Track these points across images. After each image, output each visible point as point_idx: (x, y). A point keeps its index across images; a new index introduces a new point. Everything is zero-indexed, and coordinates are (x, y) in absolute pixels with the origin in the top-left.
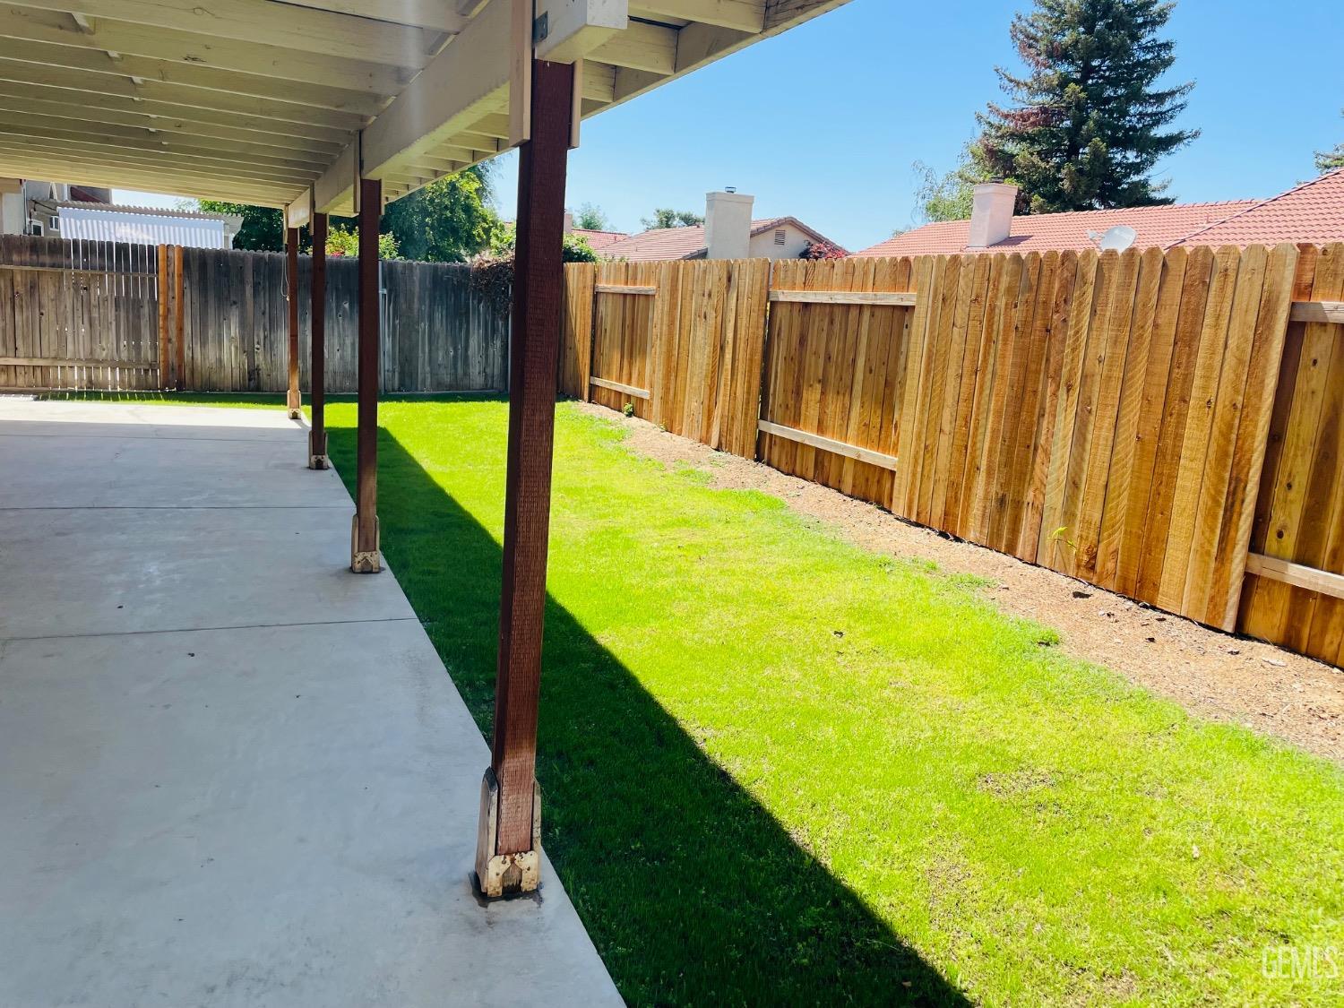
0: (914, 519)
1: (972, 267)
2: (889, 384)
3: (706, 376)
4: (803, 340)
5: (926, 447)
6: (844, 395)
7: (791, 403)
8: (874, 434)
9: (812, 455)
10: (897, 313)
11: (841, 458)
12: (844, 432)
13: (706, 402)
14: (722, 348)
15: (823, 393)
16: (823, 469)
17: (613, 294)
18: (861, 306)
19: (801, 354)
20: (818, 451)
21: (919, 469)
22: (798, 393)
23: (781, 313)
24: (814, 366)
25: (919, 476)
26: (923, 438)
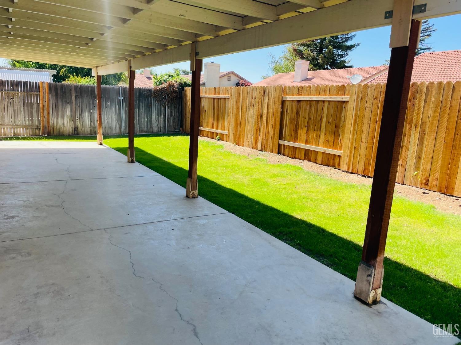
0: (350, 171)
1: (374, 88)
2: (337, 127)
3: (254, 126)
4: (298, 113)
5: (355, 147)
6: (317, 131)
7: (293, 134)
8: (331, 144)
9: (303, 152)
10: (340, 103)
11: (316, 152)
12: (318, 143)
13: (255, 135)
14: (261, 116)
15: (308, 130)
16: (308, 156)
17: (208, 98)
18: (324, 101)
19: (297, 118)
20: (306, 150)
21: (352, 155)
22: (296, 131)
23: (287, 104)
24: (303, 121)
25: (352, 157)
26: (354, 144)
